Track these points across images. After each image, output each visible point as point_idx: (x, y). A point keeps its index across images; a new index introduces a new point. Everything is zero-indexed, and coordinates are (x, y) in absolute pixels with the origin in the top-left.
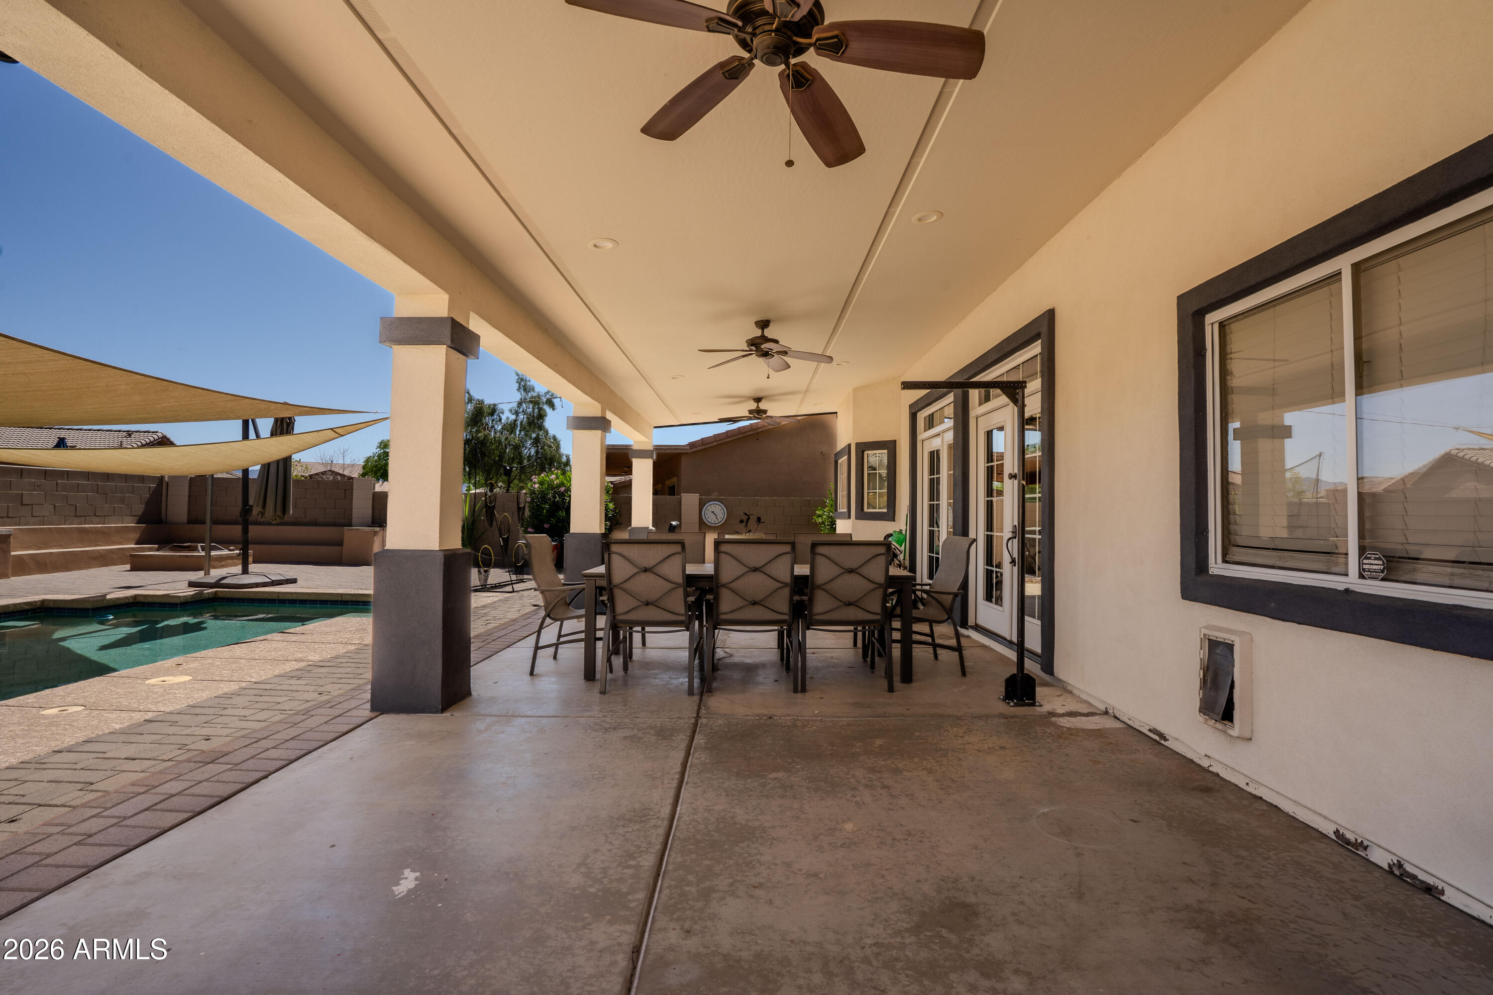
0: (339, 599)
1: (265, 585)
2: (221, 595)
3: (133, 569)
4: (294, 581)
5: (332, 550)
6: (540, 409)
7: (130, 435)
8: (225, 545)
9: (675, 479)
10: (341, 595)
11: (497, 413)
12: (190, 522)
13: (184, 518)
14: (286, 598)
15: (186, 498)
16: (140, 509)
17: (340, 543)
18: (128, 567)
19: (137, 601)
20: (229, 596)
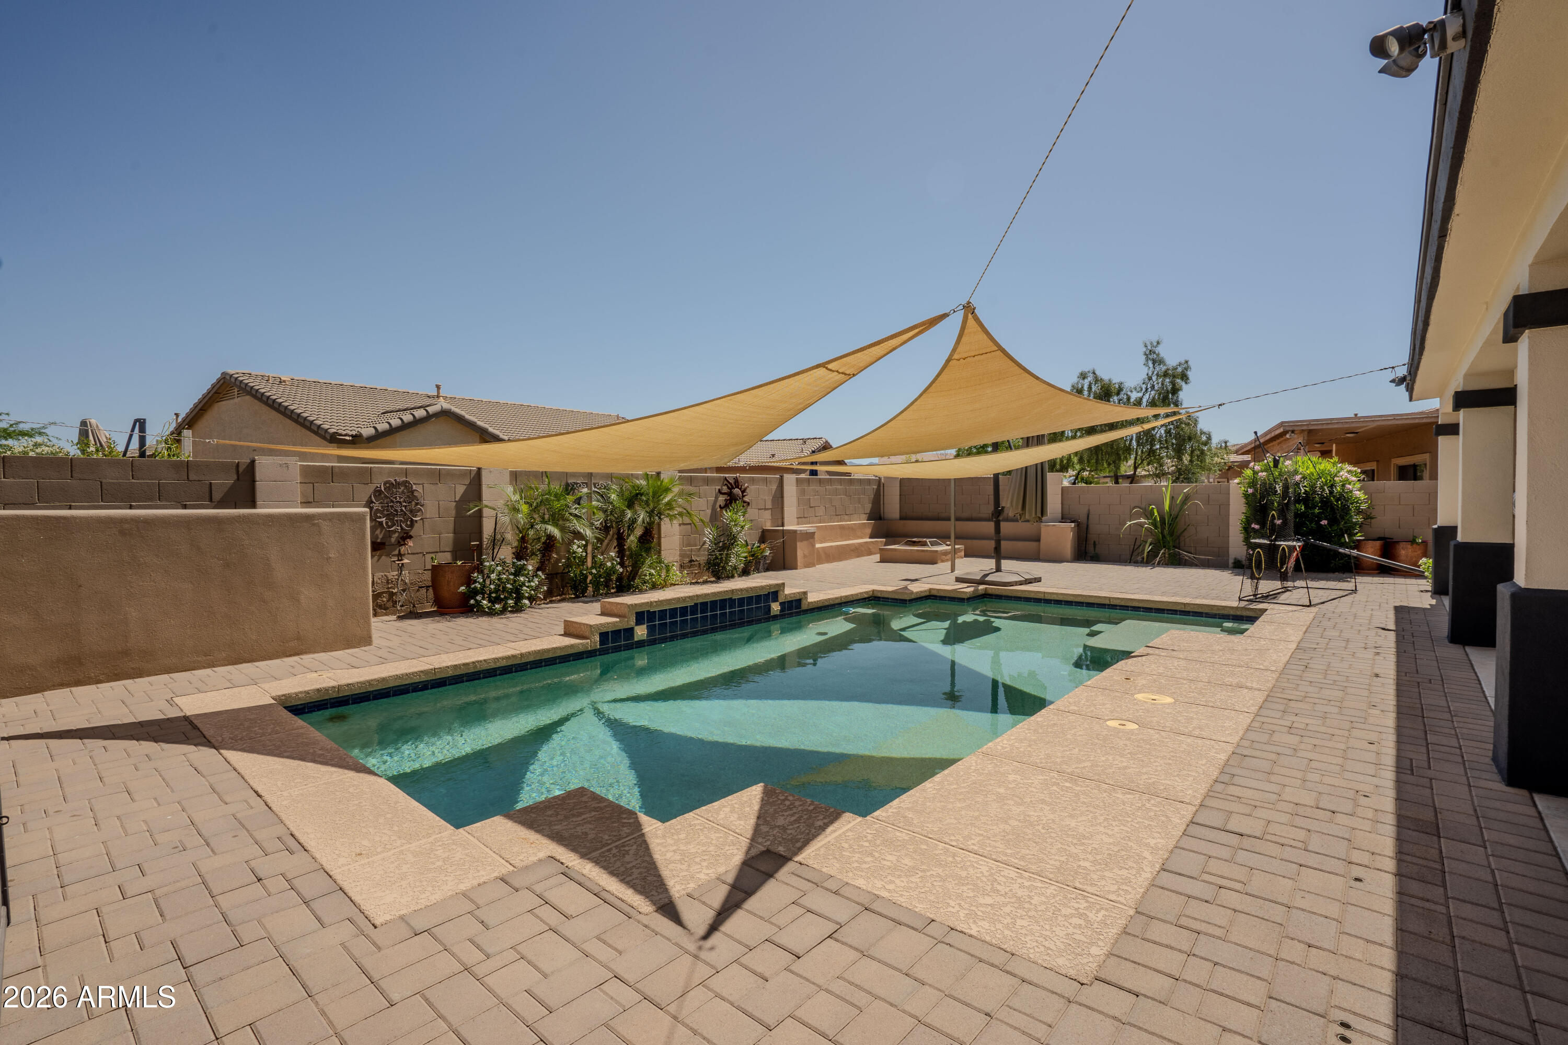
0: (1107, 602)
1: (1021, 583)
2: (990, 592)
3: (883, 560)
4: (1038, 580)
5: (1030, 546)
6: (1173, 383)
7: (805, 442)
8: (944, 540)
9: (1426, 457)
10: (1110, 598)
11: (1124, 392)
12: (902, 518)
13: (897, 515)
14: (1052, 598)
15: (898, 497)
16: (868, 507)
17: (1038, 540)
18: (877, 557)
19: (932, 594)
20: (997, 593)
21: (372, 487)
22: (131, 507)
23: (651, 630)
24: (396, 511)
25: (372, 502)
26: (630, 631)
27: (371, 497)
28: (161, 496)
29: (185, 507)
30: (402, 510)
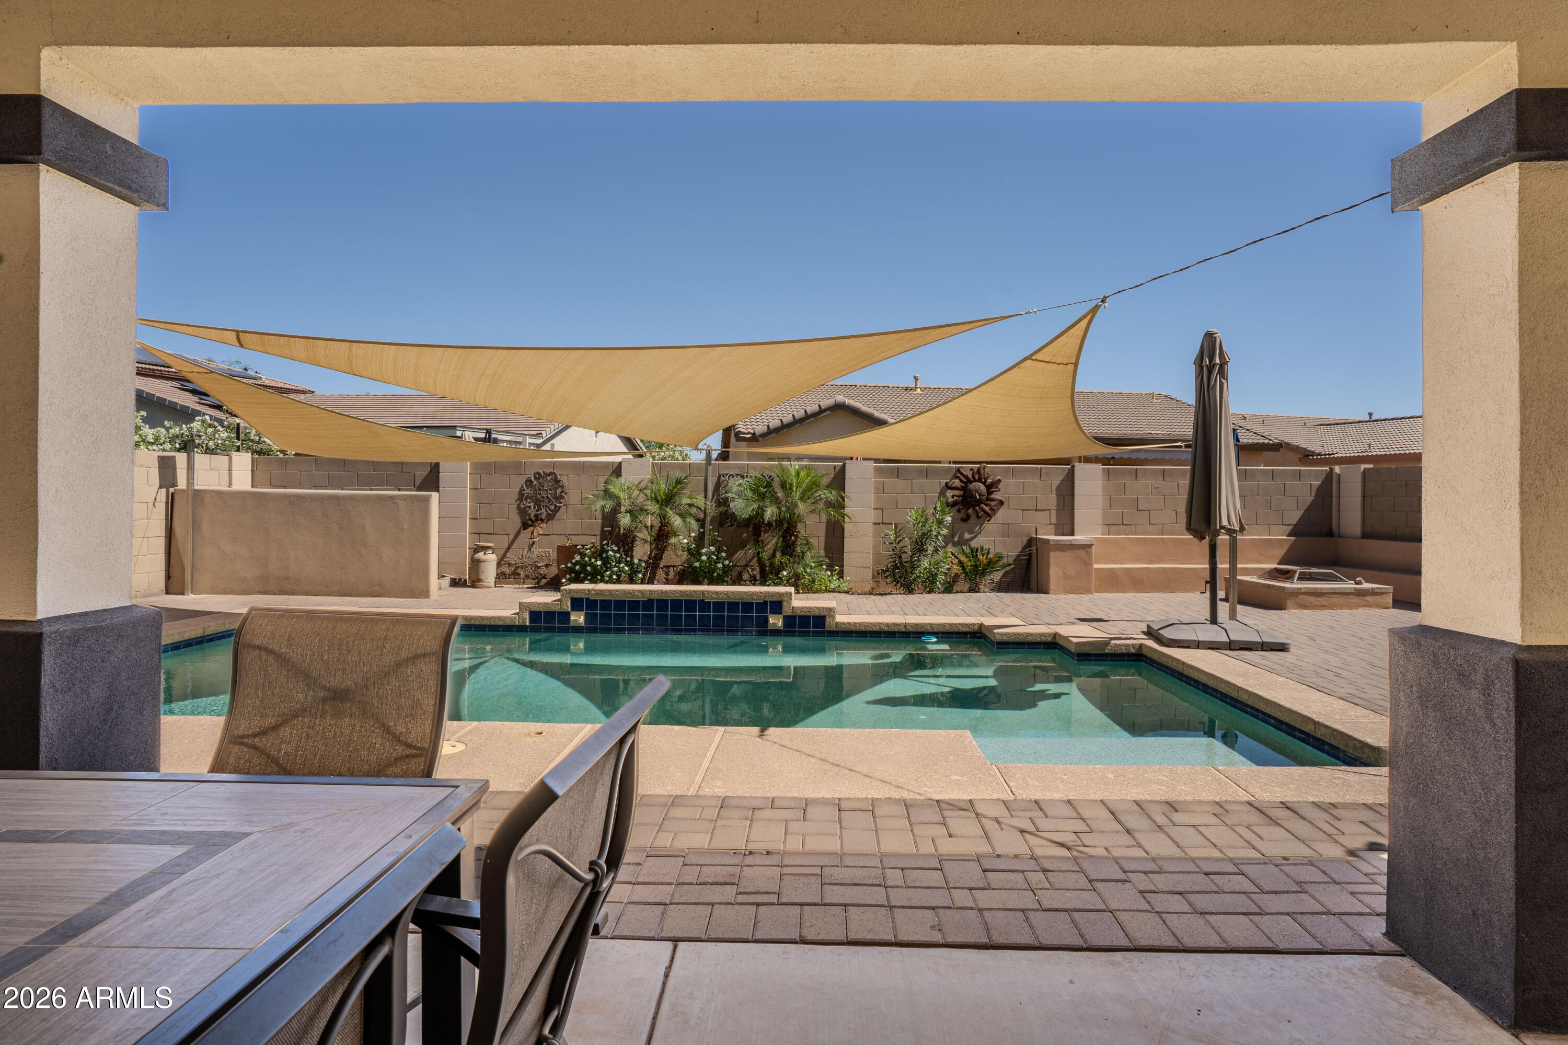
12: (1365, 535)
13: (1357, 530)
15: (1360, 500)
19: (1055, 640)
21: (525, 478)
22: (371, 490)
23: (590, 618)
24: (543, 497)
25: (524, 490)
26: (566, 615)
27: (522, 486)
28: (387, 483)
29: (400, 490)
30: (548, 497)
